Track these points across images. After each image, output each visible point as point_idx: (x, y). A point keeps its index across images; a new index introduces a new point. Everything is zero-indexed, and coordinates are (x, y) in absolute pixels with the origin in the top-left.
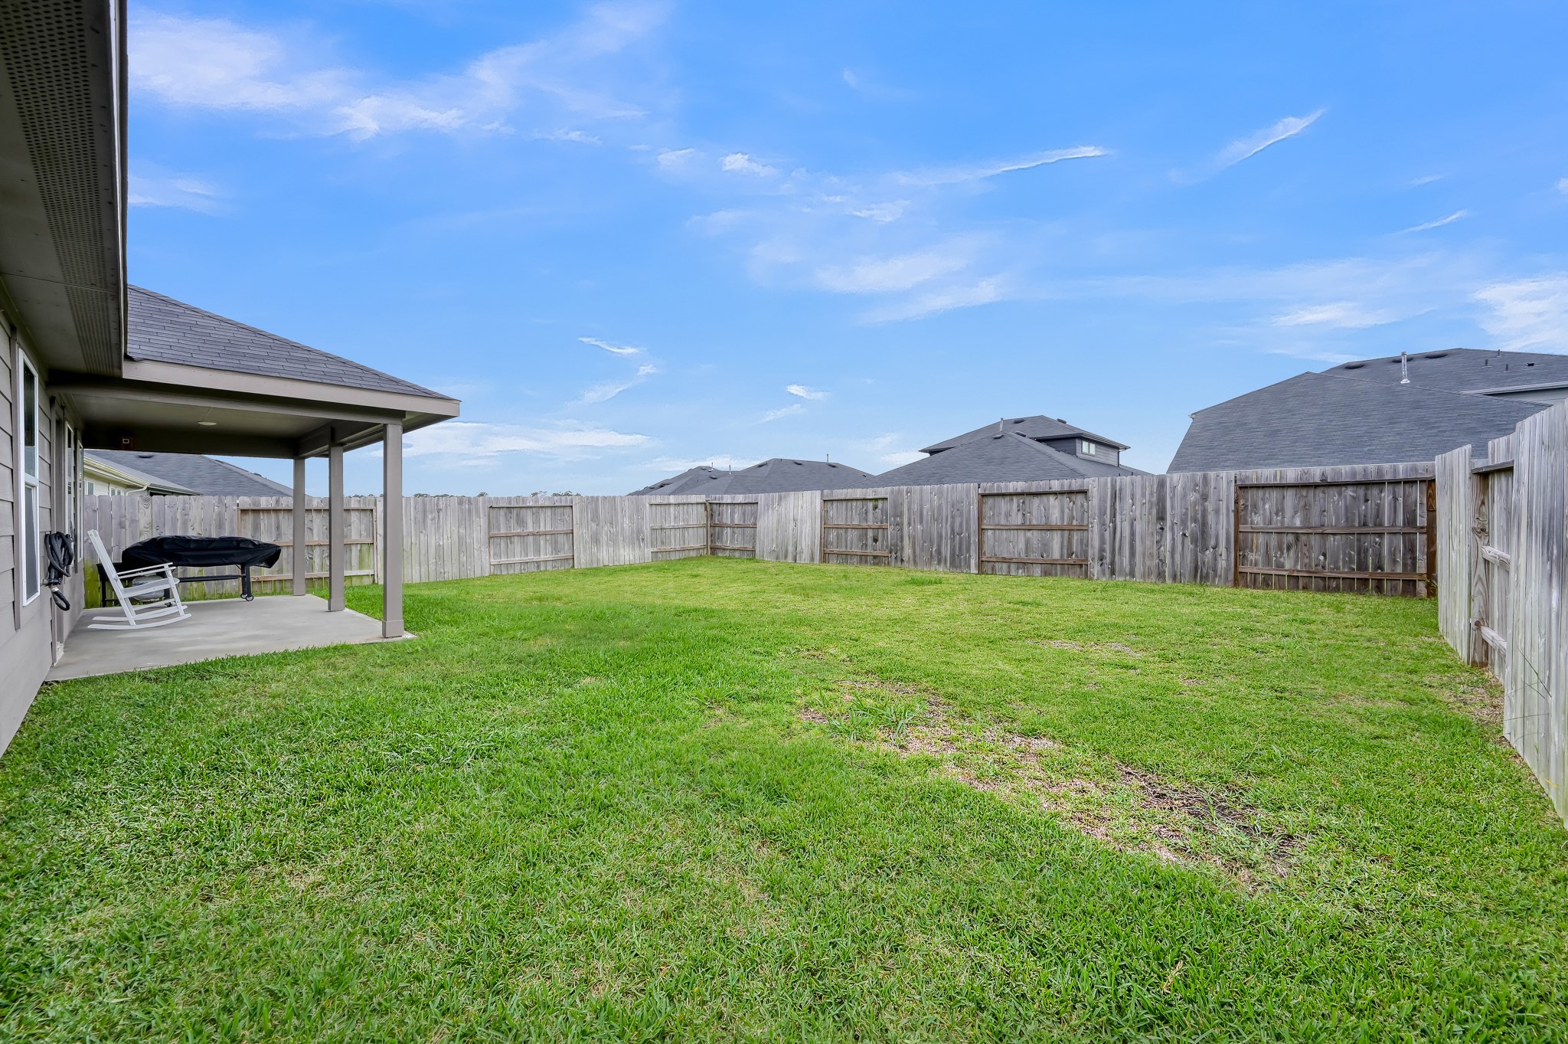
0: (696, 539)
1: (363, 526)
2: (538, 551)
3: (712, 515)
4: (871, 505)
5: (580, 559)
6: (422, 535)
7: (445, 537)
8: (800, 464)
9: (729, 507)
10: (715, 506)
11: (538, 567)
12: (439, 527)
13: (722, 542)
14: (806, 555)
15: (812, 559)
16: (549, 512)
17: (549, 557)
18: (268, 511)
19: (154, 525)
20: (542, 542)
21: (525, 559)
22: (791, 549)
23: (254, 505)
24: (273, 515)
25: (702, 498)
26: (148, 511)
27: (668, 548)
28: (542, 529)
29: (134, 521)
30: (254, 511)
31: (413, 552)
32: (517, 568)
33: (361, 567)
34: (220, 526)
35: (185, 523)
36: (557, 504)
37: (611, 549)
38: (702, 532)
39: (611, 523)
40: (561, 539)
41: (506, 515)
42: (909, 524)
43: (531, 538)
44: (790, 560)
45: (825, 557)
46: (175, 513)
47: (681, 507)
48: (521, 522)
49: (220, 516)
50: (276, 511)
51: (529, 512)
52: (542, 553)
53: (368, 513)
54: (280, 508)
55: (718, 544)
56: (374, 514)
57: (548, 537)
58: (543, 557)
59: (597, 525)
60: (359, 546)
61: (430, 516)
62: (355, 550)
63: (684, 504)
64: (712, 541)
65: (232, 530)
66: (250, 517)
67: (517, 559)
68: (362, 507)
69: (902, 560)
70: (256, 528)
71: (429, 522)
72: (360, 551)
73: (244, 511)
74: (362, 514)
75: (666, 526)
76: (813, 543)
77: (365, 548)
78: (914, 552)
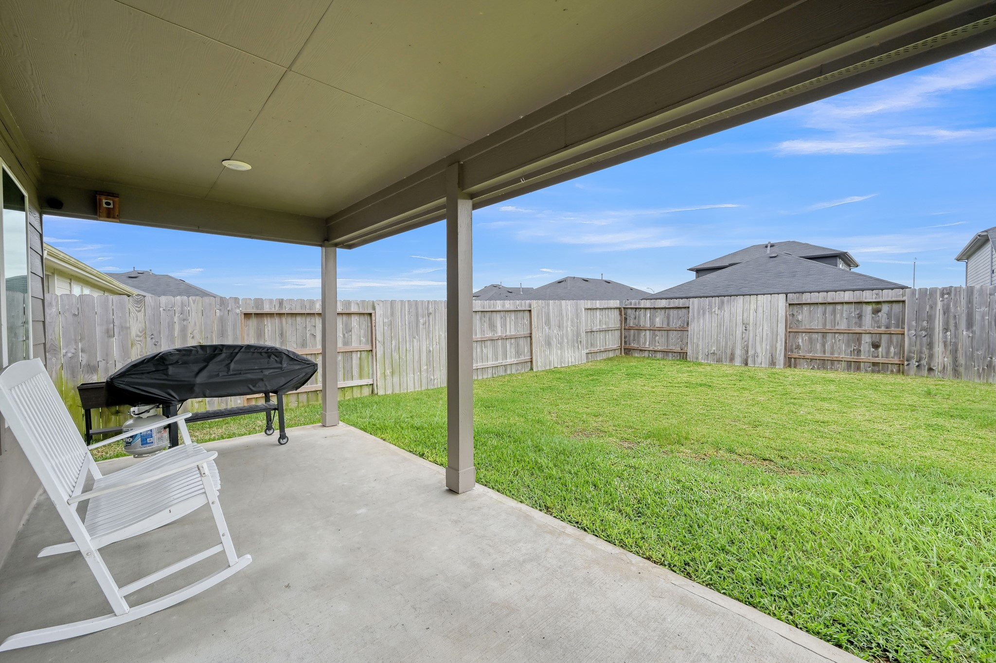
0: (613, 341)
1: (362, 332)
2: (505, 356)
3: (626, 319)
4: (869, 309)
5: (537, 362)
6: (415, 341)
7: (434, 343)
8: (587, 281)
9: (648, 312)
10: (629, 311)
11: (506, 370)
12: (429, 332)
13: (639, 342)
14: (763, 358)
15: (773, 363)
16: (513, 315)
17: (513, 360)
18: (271, 315)
19: (149, 333)
20: (508, 345)
21: (496, 363)
22: (738, 352)
23: (257, 308)
24: (277, 320)
25: (615, 303)
26: (141, 315)
27: (595, 350)
28: (508, 333)
29: (125, 329)
30: (257, 315)
31: (408, 358)
32: (490, 371)
33: (361, 377)
34: (222, 333)
35: (184, 330)
36: (519, 308)
37: (559, 352)
38: (617, 333)
39: (559, 327)
40: (522, 342)
41: (481, 319)
42: (946, 330)
43: (500, 342)
44: (738, 361)
45: (791, 362)
46: (172, 318)
47: (604, 310)
48: (492, 327)
49: (222, 321)
50: (280, 315)
51: (498, 315)
52: (508, 356)
53: (367, 318)
54: (283, 311)
55: (634, 345)
56: (373, 318)
57: (513, 341)
58: (509, 361)
59: (549, 328)
60: (359, 353)
61: (421, 321)
62: (355, 357)
63: (605, 309)
64: (625, 342)
65: (235, 338)
66: (253, 322)
67: (490, 363)
68: (362, 311)
69: (930, 369)
70: (260, 334)
71: (421, 326)
72: (360, 358)
73: (247, 315)
74: (362, 318)
75: (594, 329)
76: (773, 348)
77: (364, 354)
78: (955, 360)
